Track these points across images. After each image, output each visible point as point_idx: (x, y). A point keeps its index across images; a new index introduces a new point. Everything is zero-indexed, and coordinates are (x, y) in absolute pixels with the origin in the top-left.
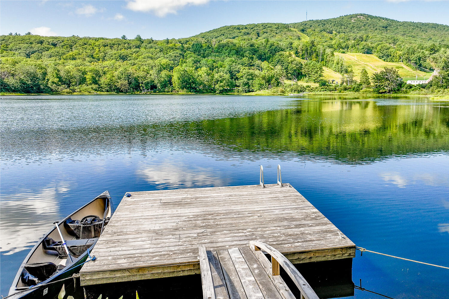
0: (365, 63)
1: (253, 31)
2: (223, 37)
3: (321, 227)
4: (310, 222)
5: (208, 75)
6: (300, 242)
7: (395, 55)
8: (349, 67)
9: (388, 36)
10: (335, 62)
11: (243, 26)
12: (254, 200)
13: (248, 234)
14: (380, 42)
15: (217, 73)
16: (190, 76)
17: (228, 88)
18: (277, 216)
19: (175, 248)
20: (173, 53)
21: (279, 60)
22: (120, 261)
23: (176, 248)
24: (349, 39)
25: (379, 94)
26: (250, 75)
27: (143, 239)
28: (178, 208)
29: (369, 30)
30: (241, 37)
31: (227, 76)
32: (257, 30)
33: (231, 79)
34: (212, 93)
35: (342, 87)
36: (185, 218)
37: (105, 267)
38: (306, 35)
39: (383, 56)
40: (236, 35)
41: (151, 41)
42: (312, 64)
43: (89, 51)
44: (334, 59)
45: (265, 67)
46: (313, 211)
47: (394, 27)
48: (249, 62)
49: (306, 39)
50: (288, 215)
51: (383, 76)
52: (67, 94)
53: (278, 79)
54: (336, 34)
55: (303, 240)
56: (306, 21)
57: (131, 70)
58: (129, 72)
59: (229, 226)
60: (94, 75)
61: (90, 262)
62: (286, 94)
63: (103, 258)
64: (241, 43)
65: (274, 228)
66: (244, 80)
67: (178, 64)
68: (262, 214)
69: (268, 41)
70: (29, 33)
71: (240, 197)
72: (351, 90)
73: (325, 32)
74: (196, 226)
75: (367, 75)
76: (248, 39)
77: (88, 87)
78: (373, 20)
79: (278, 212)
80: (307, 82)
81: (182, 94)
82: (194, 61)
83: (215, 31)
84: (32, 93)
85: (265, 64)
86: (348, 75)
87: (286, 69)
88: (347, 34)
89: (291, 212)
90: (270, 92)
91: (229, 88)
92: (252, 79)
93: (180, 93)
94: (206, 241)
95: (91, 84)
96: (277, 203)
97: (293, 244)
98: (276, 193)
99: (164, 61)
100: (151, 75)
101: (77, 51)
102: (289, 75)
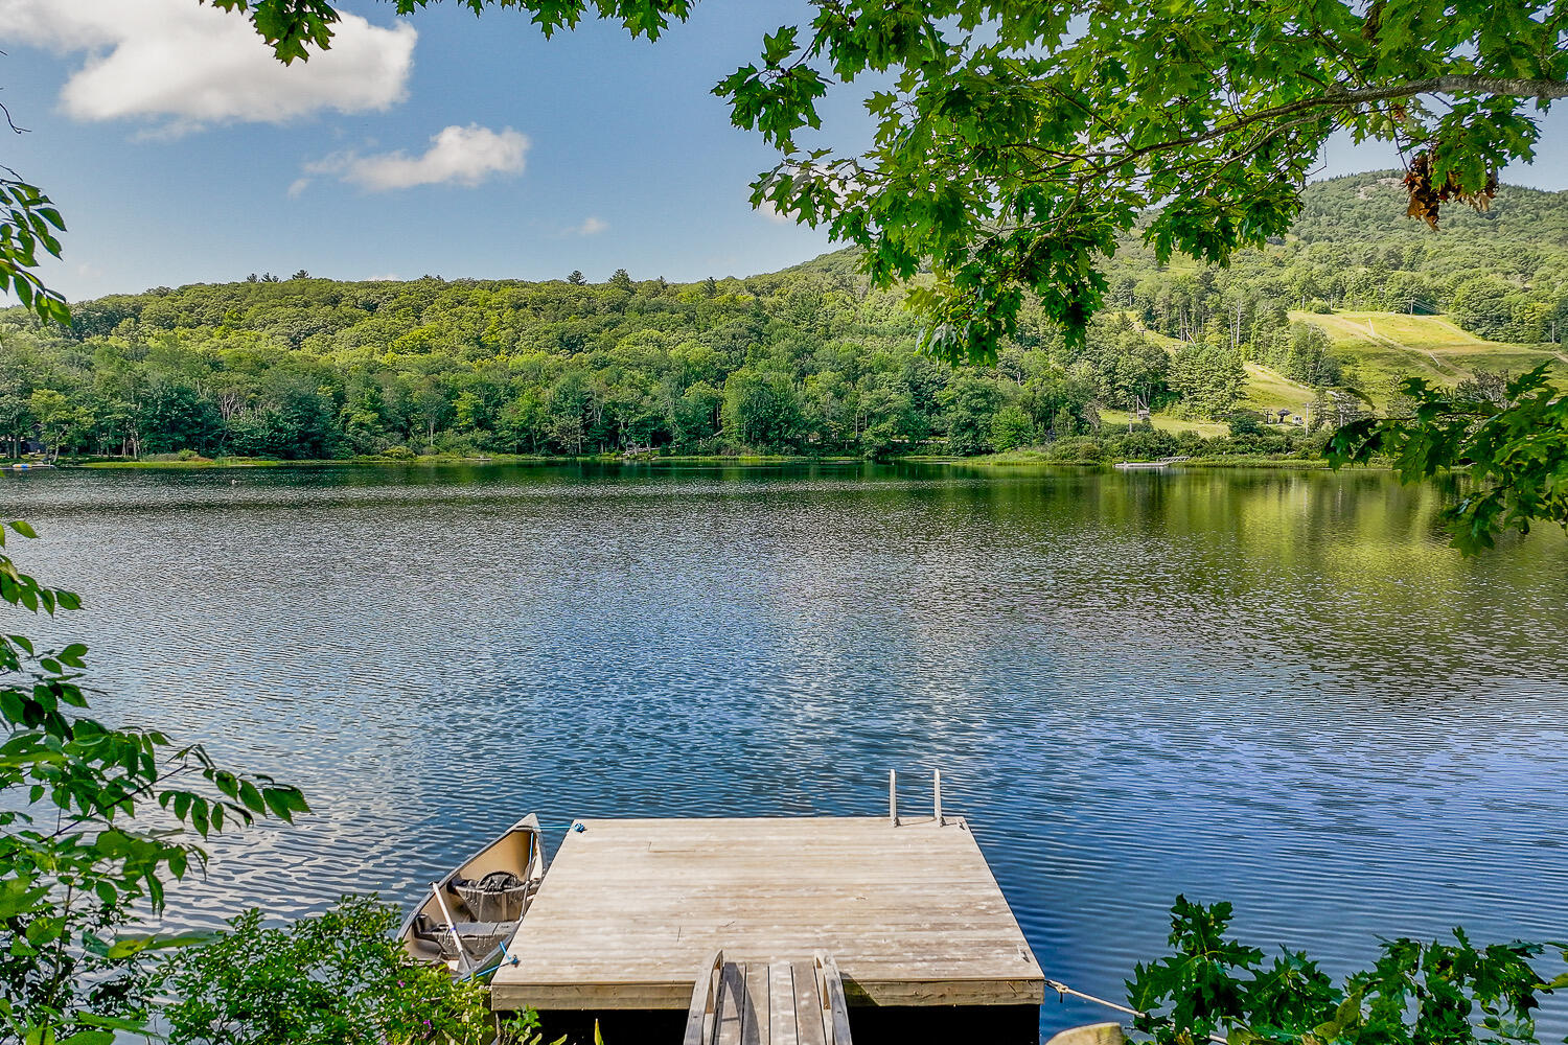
0: (1407, 348)
3: (989, 933)
5: (839, 396)
6: (928, 962)
7: (1528, 316)
8: (1345, 363)
9: (1498, 245)
10: (1292, 345)
12: (861, 858)
13: (822, 935)
14: (1468, 272)
15: (870, 389)
16: (781, 401)
17: (903, 440)
18: (900, 900)
19: (668, 952)
20: (727, 327)
24: (1346, 263)
26: (980, 396)
27: (608, 929)
31: (903, 400)
33: (915, 408)
34: (851, 455)
35: (1316, 439)
36: (697, 890)
37: (535, 978)
39: (1480, 320)
41: (660, 288)
42: (1205, 354)
43: (471, 324)
44: (1287, 336)
45: (1033, 369)
46: (988, 893)
47: (1524, 212)
49: (1181, 266)
50: (927, 899)
53: (1079, 410)
54: (1296, 247)
55: (936, 957)
57: (593, 382)
58: (588, 389)
59: (789, 916)
60: (480, 401)
61: (508, 967)
62: (1107, 464)
63: (532, 961)
66: (961, 413)
67: (743, 362)
68: (868, 893)
70: (303, 274)
71: (831, 848)
77: (461, 438)
80: (1184, 420)
82: (795, 352)
84: (300, 460)
85: (1033, 358)
86: (1340, 392)
87: (1110, 372)
88: (1338, 244)
89: (937, 892)
90: (1048, 454)
91: (907, 442)
92: (987, 409)
93: (743, 456)
94: (734, 943)
97: (912, 964)
98: (923, 841)
99: (698, 352)
100: (654, 399)
101: (435, 325)
102: (1121, 393)
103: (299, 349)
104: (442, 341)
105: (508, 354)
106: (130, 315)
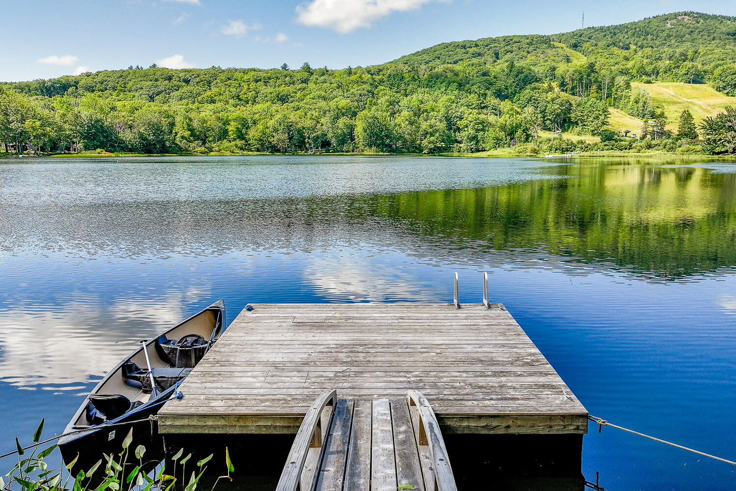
0: (689, 100)
1: (489, 50)
2: (438, 62)
3: (537, 378)
4: (519, 370)
5: (411, 124)
6: (495, 400)
8: (658, 107)
10: (632, 99)
11: (471, 43)
12: (437, 328)
13: (413, 379)
14: (720, 62)
15: (426, 120)
16: (383, 126)
17: (442, 145)
18: (467, 355)
19: (297, 391)
20: (357, 90)
21: (531, 98)
22: (214, 404)
23: (299, 391)
24: (660, 59)
25: (713, 155)
26: (479, 123)
27: (255, 373)
28: (316, 332)
29: (700, 40)
30: (468, 60)
31: (442, 126)
32: (495, 48)
33: (448, 130)
34: (417, 152)
35: (643, 143)
36: (323, 347)
37: (193, 409)
38: (580, 54)
39: (725, 86)
40: (459, 57)
41: (325, 72)
42: (590, 103)
43: (234, 89)
44: (630, 94)
45: (505, 110)
46: (530, 351)
48: (479, 102)
49: (580, 61)
50: (486, 355)
51: (722, 122)
52: (201, 154)
53: (527, 130)
54: (635, 51)
55: (500, 397)
56: (581, 30)
57: (293, 117)
58: (291, 120)
59: (387, 365)
60: (239, 126)
61: (174, 400)
62: (541, 156)
63: (193, 396)
64: (468, 71)
65: (458, 374)
66: (470, 131)
67: (365, 107)
68: (443, 350)
69: (512, 65)
70: (154, 66)
71: (416, 321)
72: (660, 147)
73: (615, 48)
74: (336, 361)
75: (693, 122)
76: (479, 64)
77: (231, 144)
78: (707, 21)
79: (470, 349)
80: (578, 135)
81: (369, 155)
82: (390, 102)
83: (424, 52)
84: (154, 154)
85: (506, 105)
86: (655, 122)
87: (543, 112)
88: (656, 49)
89: (492, 350)
90: (512, 151)
91: (444, 146)
92: (483, 130)
93: (365, 153)
94: (345, 384)
95: (235, 140)
96: (473, 335)
97: (482, 402)
98: (477, 318)
99: (343, 103)
100: (322, 125)
101: (217, 90)
102: (548, 122)
103: (153, 101)
104: (221, 97)
105: (253, 104)
106: (73, 86)
